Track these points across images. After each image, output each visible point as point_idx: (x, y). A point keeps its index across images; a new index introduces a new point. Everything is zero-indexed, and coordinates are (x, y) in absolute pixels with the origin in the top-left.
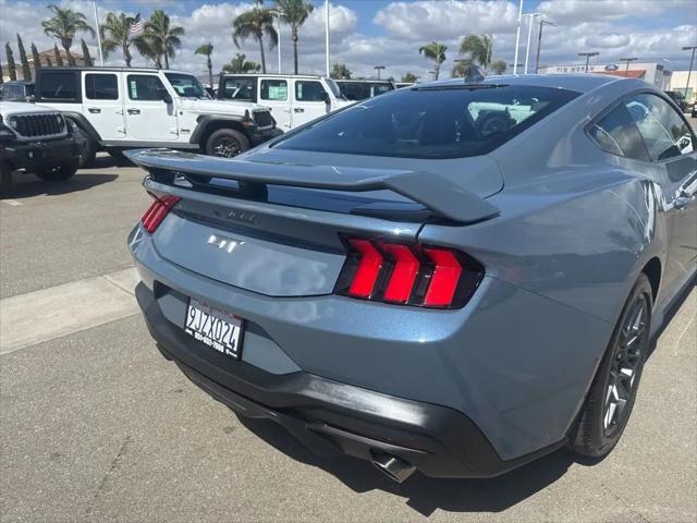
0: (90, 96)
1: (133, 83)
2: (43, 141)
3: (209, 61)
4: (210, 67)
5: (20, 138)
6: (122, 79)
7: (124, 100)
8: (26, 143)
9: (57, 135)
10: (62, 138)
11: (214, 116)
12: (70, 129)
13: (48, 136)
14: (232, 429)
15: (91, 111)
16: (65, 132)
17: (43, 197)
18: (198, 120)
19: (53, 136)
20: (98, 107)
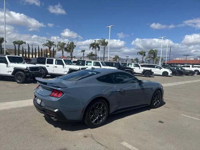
0: (47, 63)
1: (57, 61)
2: (35, 72)
3: (84, 53)
4: (84, 55)
5: (30, 71)
6: (54, 60)
7: (54, 65)
8: (31, 73)
9: (38, 71)
10: (39, 72)
11: (73, 69)
12: (41, 70)
13: (36, 71)
14: (43, 120)
15: (47, 66)
16: (40, 71)
17: (32, 84)
18: (69, 69)
19: (37, 71)
20: (48, 65)
